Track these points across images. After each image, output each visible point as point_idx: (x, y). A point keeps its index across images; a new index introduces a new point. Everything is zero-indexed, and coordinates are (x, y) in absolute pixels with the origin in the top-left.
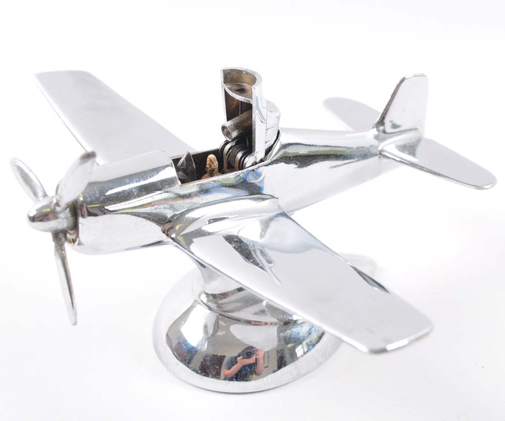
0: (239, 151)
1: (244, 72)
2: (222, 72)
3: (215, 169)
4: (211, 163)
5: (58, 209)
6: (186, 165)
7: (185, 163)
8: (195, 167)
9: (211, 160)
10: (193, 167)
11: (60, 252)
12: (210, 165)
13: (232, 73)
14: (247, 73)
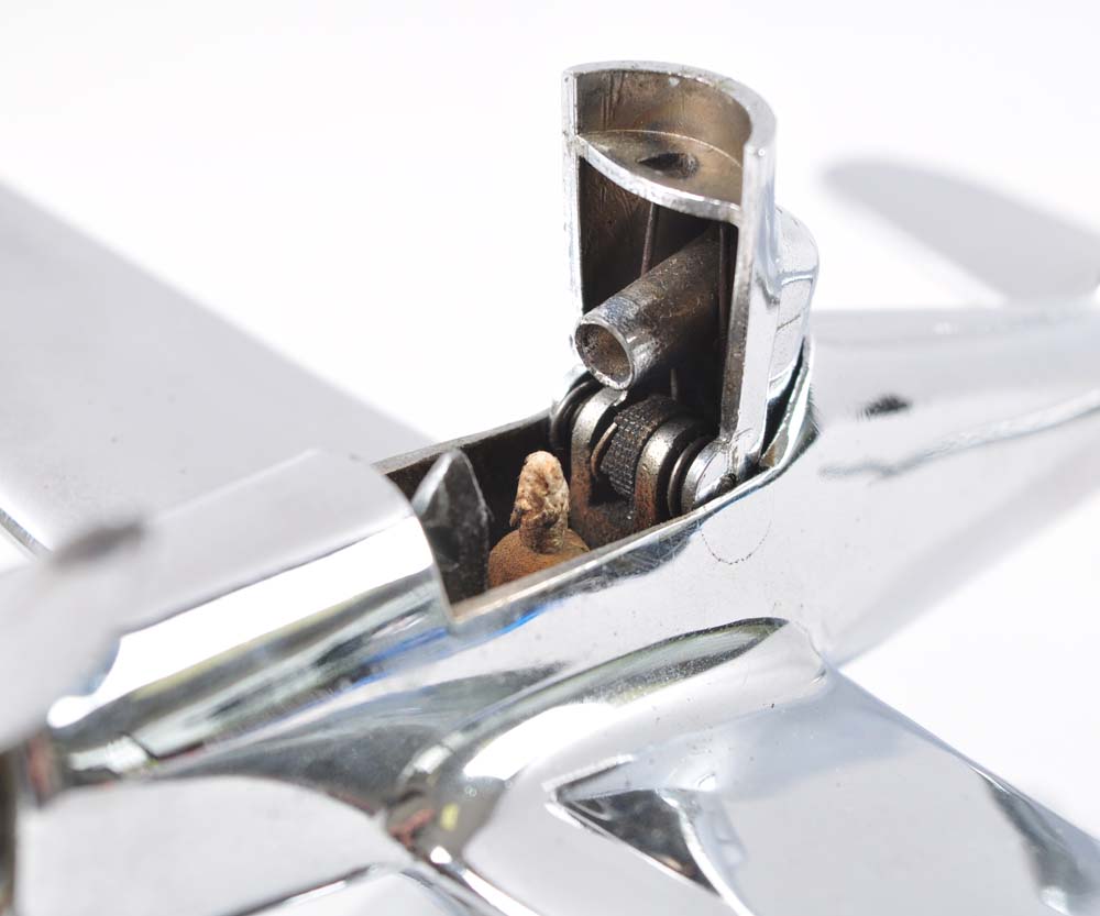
0: (655, 429)
1: (674, 82)
2: (573, 82)
3: (557, 517)
4: (540, 491)
6: (451, 512)
7: (444, 501)
8: (485, 514)
9: (542, 480)
10: (479, 517)
12: (538, 501)
13: (617, 84)
14: (689, 86)
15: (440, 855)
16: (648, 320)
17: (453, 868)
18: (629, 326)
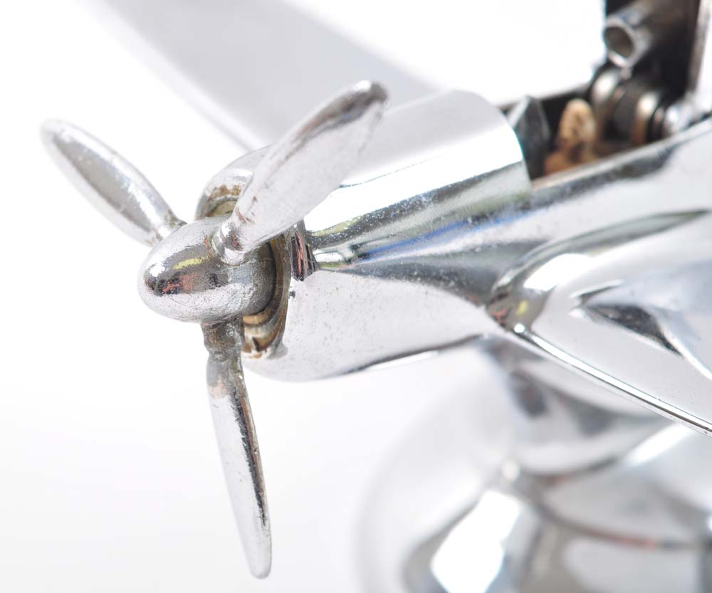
5: (231, 256)
6: (528, 132)
7: (523, 125)
9: (578, 119)
11: (232, 378)
15: (519, 328)
16: (646, 23)
17: (526, 334)
18: (635, 27)
